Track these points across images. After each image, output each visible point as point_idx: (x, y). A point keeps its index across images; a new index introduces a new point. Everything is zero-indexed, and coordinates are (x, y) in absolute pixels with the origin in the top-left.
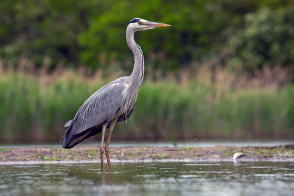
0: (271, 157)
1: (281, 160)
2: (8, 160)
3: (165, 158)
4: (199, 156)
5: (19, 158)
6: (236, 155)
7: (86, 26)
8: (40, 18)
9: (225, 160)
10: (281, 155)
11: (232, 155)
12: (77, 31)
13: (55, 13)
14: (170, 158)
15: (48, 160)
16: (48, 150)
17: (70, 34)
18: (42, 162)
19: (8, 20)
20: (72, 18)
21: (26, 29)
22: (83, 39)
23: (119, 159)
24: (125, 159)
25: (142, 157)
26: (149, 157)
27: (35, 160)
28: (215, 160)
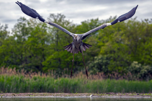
0: (102, 96)
1: (105, 97)
2: (19, 96)
3: (68, 96)
4: (79, 96)
5: (22, 96)
6: (91, 95)
7: (45, 59)
8: (30, 57)
9: (87, 97)
10: (105, 96)
11: (90, 96)
12: (42, 61)
13: (35, 55)
14: (70, 96)
15: (31, 96)
16: (31, 94)
17: (40, 62)
18: (29, 97)
19: (20, 58)
20: (40, 57)
21: (26, 60)
22: (43, 63)
23: (54, 96)
24: (56, 96)
25: (61, 96)
26: (63, 96)
27: (27, 96)
28: (84, 97)
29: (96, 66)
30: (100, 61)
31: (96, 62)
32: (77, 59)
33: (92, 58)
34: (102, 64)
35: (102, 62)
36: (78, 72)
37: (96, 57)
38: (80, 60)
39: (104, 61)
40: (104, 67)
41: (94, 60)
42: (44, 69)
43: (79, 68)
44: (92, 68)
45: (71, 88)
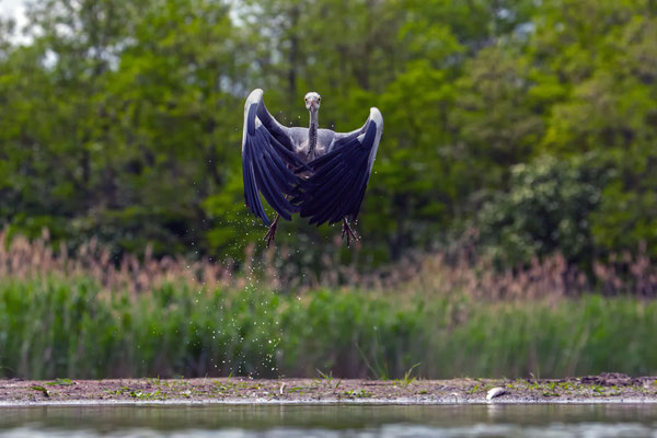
0: (557, 395)
1: (575, 401)
2: (68, 396)
3: (360, 397)
4: (424, 393)
5: (88, 394)
6: (493, 392)
7: (219, 182)
8: (135, 168)
9: (471, 401)
10: (574, 392)
11: (486, 392)
12: (203, 194)
13: (161, 158)
14: (370, 396)
15: (142, 398)
16: (143, 382)
17: (190, 197)
18: (132, 402)
19: (78, 173)
20: (192, 169)
21: (109, 189)
22: (210, 205)
23: (276, 398)
24: (287, 397)
25: (317, 395)
26: (330, 396)
27: (118, 398)
28: (454, 401)
29: (520, 222)
30: (546, 188)
31: (520, 195)
32: (411, 177)
33: (496, 173)
34: (553, 206)
35: (556, 197)
36: (418, 254)
37: (518, 169)
38: (426, 184)
39: (569, 192)
40: (565, 225)
41: (506, 184)
42: (215, 237)
43: (419, 230)
44: (496, 230)
45: (377, 349)
